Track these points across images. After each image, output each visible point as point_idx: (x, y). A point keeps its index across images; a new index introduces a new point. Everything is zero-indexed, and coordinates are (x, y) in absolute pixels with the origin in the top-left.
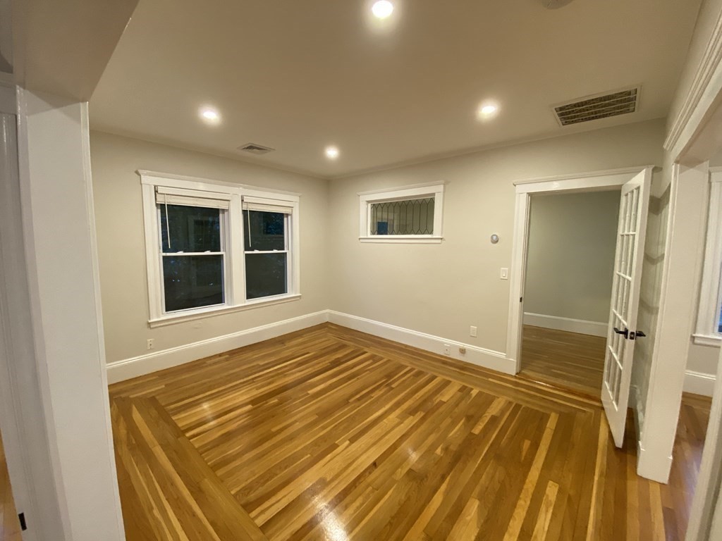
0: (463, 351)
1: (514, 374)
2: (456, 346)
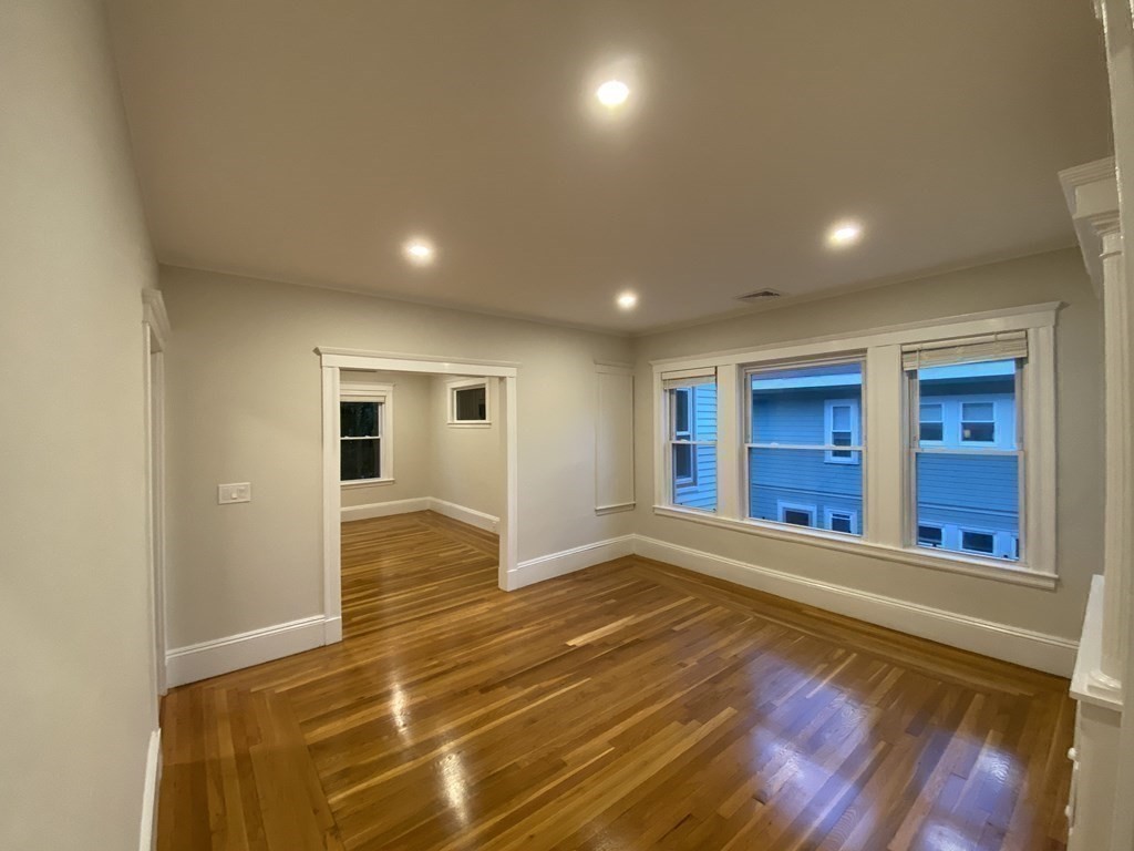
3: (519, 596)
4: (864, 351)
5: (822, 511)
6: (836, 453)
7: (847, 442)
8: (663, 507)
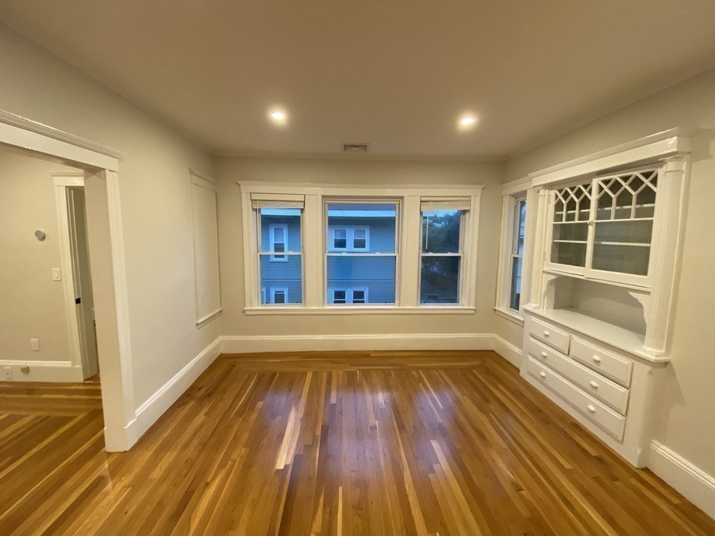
0: (26, 370)
1: (82, 381)
2: (18, 366)
3: (154, 447)
4: (402, 198)
5: (269, 291)
6: (276, 256)
7: (282, 250)
8: (254, 308)
